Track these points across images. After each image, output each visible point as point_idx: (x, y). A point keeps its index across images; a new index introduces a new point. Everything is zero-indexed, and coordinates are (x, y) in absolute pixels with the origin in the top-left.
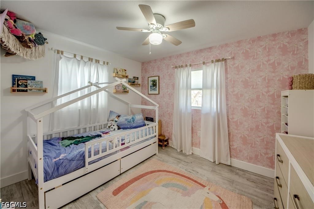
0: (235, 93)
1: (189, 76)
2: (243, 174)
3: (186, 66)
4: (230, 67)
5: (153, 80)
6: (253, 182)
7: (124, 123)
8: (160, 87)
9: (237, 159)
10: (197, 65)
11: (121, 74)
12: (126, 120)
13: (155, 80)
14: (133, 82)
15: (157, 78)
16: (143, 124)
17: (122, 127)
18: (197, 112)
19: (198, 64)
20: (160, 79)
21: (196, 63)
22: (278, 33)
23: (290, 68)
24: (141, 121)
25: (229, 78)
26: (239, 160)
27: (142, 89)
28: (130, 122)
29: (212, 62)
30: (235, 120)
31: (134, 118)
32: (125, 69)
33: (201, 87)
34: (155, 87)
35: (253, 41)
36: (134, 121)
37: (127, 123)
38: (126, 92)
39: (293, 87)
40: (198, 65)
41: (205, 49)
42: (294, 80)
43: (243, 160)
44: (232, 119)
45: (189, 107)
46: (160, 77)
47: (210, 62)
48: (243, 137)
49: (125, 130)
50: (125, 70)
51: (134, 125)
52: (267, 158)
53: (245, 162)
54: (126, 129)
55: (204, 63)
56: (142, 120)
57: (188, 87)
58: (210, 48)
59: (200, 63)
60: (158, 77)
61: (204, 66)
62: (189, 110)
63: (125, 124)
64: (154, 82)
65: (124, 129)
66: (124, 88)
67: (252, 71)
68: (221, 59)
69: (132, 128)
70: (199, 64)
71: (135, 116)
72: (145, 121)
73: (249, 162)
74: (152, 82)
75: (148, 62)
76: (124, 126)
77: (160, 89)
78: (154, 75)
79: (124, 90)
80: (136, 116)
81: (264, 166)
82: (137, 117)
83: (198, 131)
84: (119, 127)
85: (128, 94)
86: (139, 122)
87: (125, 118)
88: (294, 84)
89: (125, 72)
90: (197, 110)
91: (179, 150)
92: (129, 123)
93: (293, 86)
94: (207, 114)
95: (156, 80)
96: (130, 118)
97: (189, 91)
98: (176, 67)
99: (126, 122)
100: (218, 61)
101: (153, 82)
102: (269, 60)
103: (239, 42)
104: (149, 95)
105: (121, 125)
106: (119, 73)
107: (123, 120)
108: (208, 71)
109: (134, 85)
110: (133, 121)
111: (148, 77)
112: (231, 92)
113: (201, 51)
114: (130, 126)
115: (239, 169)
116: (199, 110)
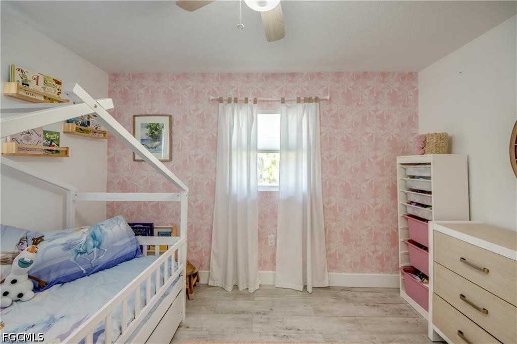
0: (333, 158)
1: (252, 122)
2: (353, 297)
3: (246, 101)
4: (324, 114)
5: (153, 124)
6: (374, 305)
7: (61, 260)
8: (174, 143)
9: (336, 272)
10: (266, 103)
11: (42, 91)
12: (68, 247)
13: (158, 124)
14: (83, 124)
15: (164, 121)
16: (134, 247)
17: (53, 277)
18: (266, 196)
19: (268, 101)
20: (174, 123)
21: (265, 99)
22: (388, 73)
23: (400, 124)
24: (127, 240)
25: (324, 132)
26: (340, 272)
27: (109, 146)
28: (85, 251)
29: (299, 101)
30: (333, 204)
31: (98, 233)
32: (59, 79)
33: (278, 148)
34: (157, 143)
35: (358, 77)
36: (100, 244)
37: (72, 260)
38: (57, 152)
39: (426, 151)
40: (270, 103)
41: (282, 74)
42: (427, 141)
43: (344, 272)
44: (328, 204)
45: (253, 188)
46: (174, 118)
47: (294, 100)
48: (344, 231)
49: (67, 285)
50: (58, 83)
51: (104, 258)
52: (377, 258)
53: (348, 274)
54: (75, 280)
55: (283, 101)
56: (129, 236)
57: (251, 147)
58: (293, 74)
59: (272, 99)
60: (168, 118)
61: (283, 107)
62: (254, 196)
63: (68, 265)
64: (156, 130)
65: (63, 283)
66: (48, 139)
67: (355, 125)
68: (313, 98)
69: (97, 271)
70: (271, 101)
71: (101, 230)
72: (140, 238)
73: (353, 271)
74: (148, 130)
75: (134, 77)
76: (63, 272)
77: (173, 147)
78: (155, 112)
79: (50, 145)
80: (102, 227)
81: (373, 272)
82: (108, 231)
83: (269, 236)
84: (39, 281)
85: (65, 159)
86: (118, 244)
87: (63, 240)
88: (427, 146)
89: (58, 86)
90: (267, 192)
91: (230, 289)
92: (83, 256)
93: (426, 149)
94: (290, 200)
95: (161, 126)
96: (84, 239)
97: (252, 154)
98: (220, 100)
99: (71, 256)
100: (309, 100)
101: (151, 129)
102: (377, 110)
103: (338, 74)
104: (136, 163)
105: (49, 271)
106: (32, 85)
107: (53, 249)
108: (290, 116)
109: (87, 132)
110: (98, 247)
111: (135, 116)
112: (326, 157)
113: (274, 75)
114: (88, 266)
115: (344, 289)
116: (271, 192)
